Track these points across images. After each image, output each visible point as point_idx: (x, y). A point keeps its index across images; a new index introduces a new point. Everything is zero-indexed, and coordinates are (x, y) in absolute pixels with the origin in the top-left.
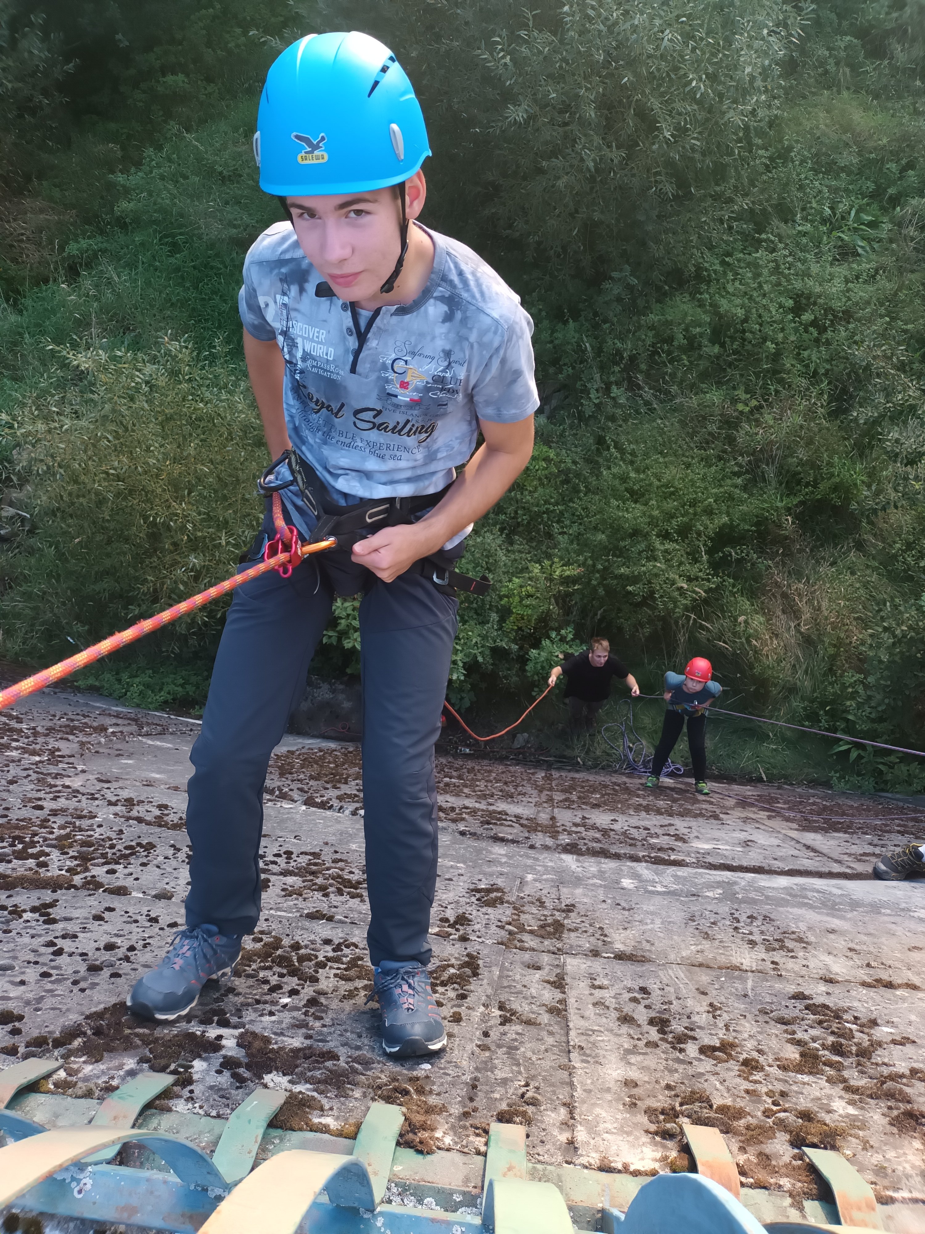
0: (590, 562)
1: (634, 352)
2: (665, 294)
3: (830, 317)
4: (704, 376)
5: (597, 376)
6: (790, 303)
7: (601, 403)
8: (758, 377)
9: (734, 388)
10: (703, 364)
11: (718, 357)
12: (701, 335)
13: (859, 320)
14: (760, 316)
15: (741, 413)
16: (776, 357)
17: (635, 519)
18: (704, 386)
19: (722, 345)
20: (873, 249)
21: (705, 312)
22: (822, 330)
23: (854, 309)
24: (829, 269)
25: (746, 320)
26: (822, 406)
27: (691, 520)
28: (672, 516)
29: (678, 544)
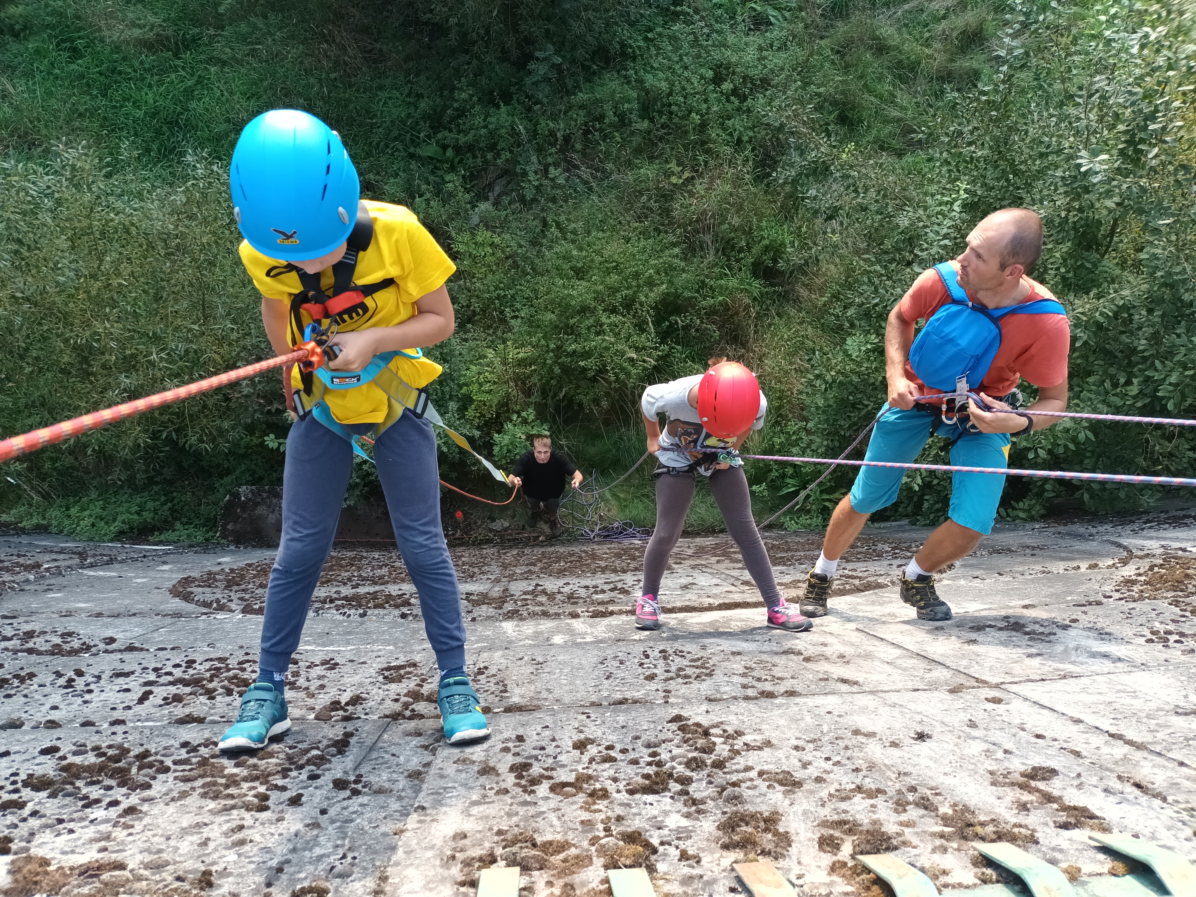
0: (543, 342)
1: (568, 132)
2: (594, 73)
3: (749, 85)
4: (638, 151)
5: (534, 159)
6: (710, 74)
7: (541, 185)
8: (686, 149)
9: (667, 162)
10: (637, 140)
11: (649, 132)
12: (631, 111)
13: (776, 86)
14: (684, 89)
15: (675, 185)
16: (703, 127)
17: (581, 295)
18: (638, 161)
19: (652, 120)
20: (785, 19)
21: (632, 88)
22: (744, 98)
23: (771, 77)
24: (745, 39)
25: (670, 94)
26: (748, 173)
27: (635, 292)
28: (618, 290)
29: (624, 316)
